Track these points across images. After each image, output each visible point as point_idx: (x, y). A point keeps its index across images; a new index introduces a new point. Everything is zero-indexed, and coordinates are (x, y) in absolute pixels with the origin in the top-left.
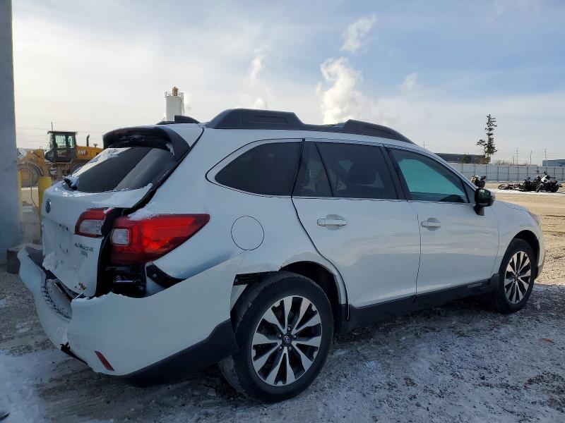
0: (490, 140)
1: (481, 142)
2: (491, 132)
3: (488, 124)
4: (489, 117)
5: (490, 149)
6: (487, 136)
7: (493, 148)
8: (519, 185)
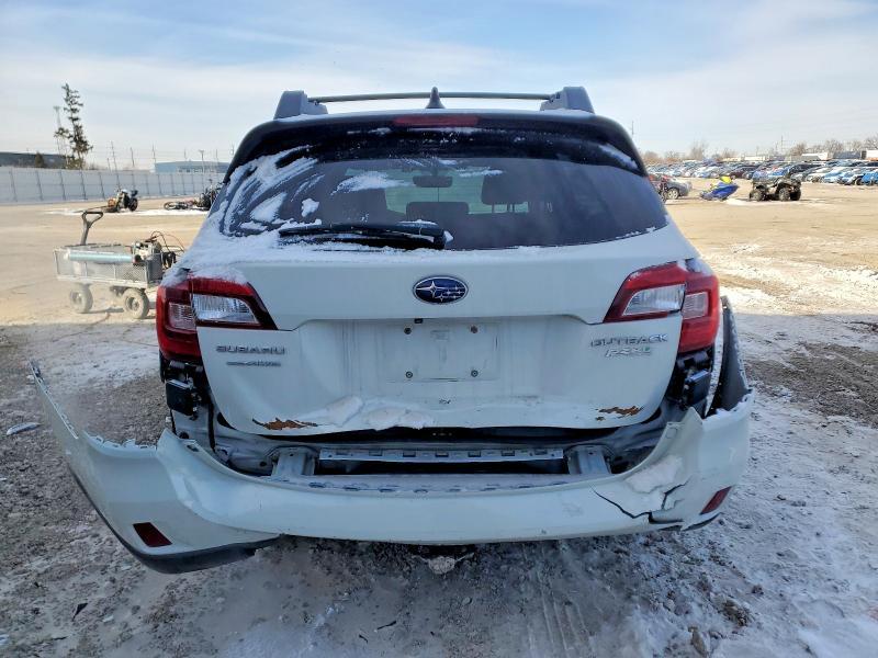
0: (77, 128)
1: (61, 132)
2: (74, 116)
3: (67, 100)
4: (67, 88)
5: (81, 143)
6: (70, 122)
7: (85, 143)
8: (195, 203)
